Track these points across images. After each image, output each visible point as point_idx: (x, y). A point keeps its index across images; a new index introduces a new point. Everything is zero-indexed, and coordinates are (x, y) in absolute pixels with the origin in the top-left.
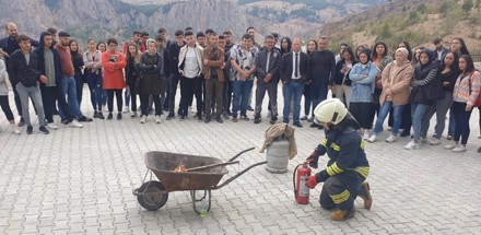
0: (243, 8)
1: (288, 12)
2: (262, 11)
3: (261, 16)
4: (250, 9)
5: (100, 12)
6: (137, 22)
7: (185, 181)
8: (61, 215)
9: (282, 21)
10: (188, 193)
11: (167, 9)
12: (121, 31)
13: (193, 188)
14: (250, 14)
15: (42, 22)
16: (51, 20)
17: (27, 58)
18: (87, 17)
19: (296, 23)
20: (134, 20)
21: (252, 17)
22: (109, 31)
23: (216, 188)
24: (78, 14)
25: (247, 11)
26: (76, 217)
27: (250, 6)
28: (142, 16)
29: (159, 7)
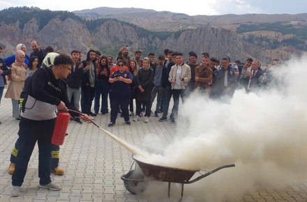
0: (241, 36)
1: (280, 40)
2: (257, 38)
3: (256, 43)
4: (247, 37)
5: (126, 36)
6: (154, 45)
7: (162, 174)
9: (274, 48)
11: (177, 35)
14: (247, 41)
15: (83, 42)
16: (90, 40)
18: (116, 39)
19: (286, 50)
20: (151, 42)
21: (248, 43)
23: (188, 183)
24: (109, 37)
25: (244, 38)
27: (247, 34)
28: (158, 40)
29: (171, 33)
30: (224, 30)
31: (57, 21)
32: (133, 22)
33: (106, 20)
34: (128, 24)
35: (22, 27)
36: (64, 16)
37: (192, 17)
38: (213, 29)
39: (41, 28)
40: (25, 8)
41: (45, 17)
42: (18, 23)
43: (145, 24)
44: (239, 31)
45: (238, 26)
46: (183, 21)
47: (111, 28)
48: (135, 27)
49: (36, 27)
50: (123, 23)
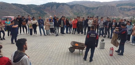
0: (117, 8)
1: (131, 8)
2: (123, 8)
3: (123, 10)
4: (120, 8)
5: (81, 9)
6: (90, 11)
8: (56, 51)
9: (128, 11)
10: (78, 50)
11: (97, 8)
12: (86, 13)
13: (80, 49)
16: (71, 11)
17: (57, 22)
18: (78, 10)
19: (133, 12)
22: (83, 13)
25: (119, 9)
26: (58, 51)
27: (119, 7)
28: (91, 10)
29: (95, 8)
30: (112, 6)
31: (61, 6)
32: (84, 5)
33: (75, 5)
34: (82, 6)
35: (52, 8)
36: (63, 4)
37: (102, 3)
38: (108, 6)
39: (57, 8)
40: (52, 2)
41: (58, 5)
42: (50, 7)
43: (87, 5)
44: (117, 6)
45: (117, 5)
46: (99, 4)
47: (77, 7)
48: (84, 6)
49: (56, 8)
50: (80, 5)
